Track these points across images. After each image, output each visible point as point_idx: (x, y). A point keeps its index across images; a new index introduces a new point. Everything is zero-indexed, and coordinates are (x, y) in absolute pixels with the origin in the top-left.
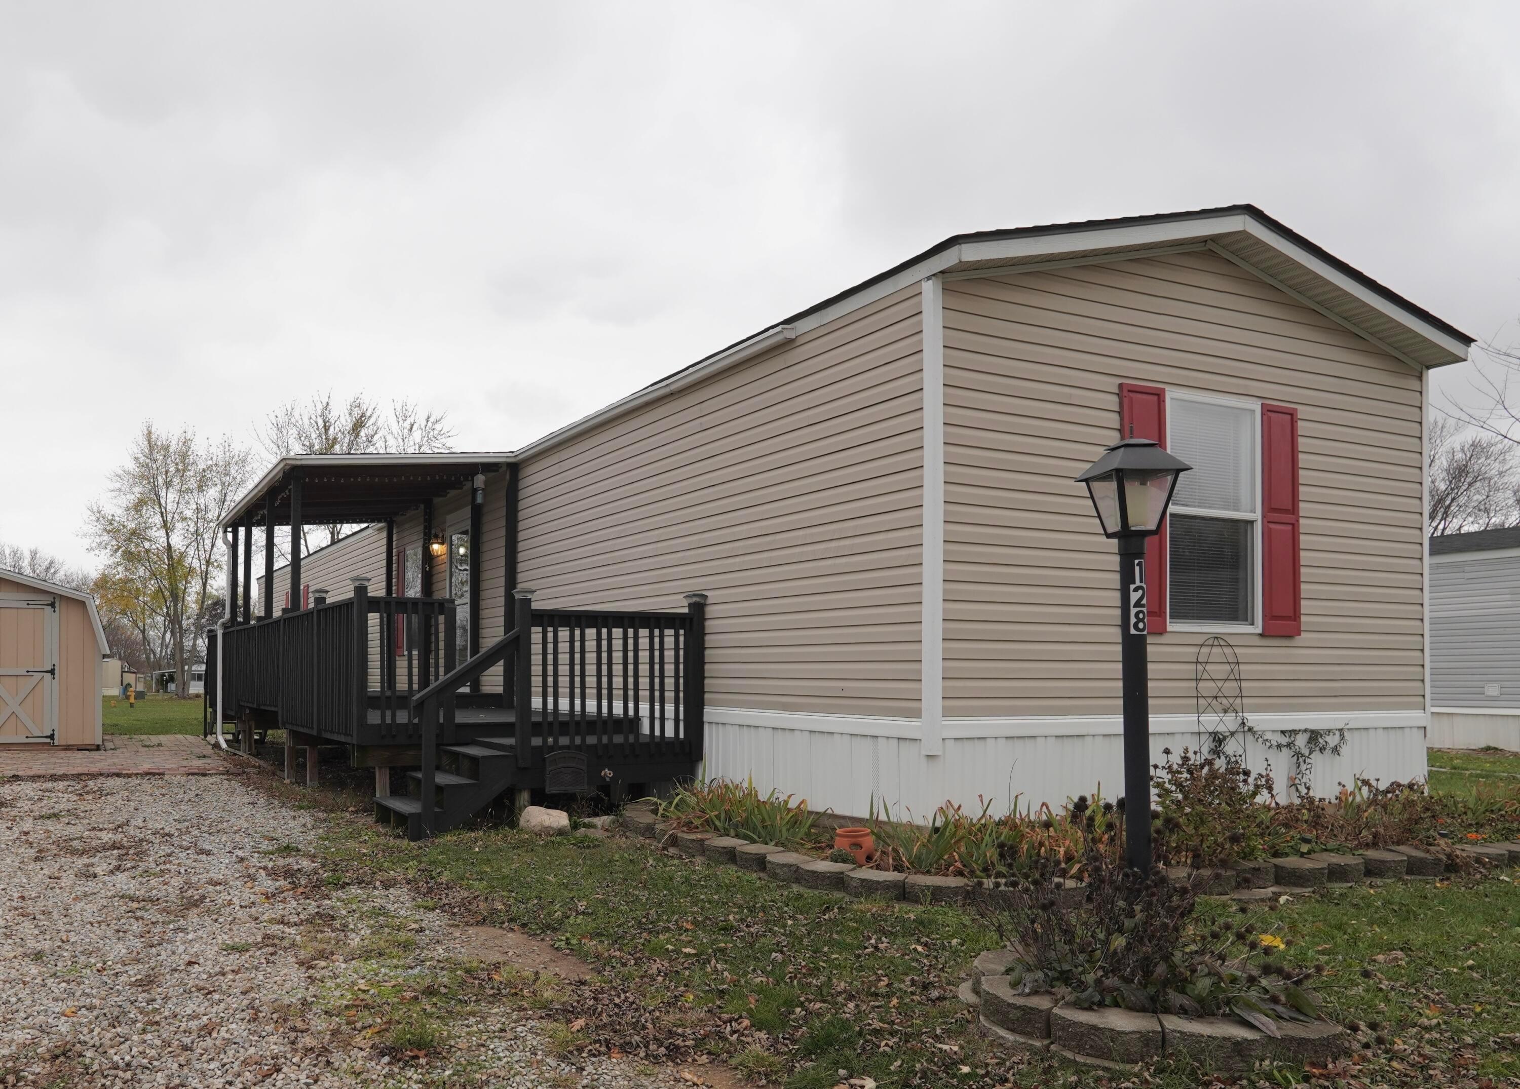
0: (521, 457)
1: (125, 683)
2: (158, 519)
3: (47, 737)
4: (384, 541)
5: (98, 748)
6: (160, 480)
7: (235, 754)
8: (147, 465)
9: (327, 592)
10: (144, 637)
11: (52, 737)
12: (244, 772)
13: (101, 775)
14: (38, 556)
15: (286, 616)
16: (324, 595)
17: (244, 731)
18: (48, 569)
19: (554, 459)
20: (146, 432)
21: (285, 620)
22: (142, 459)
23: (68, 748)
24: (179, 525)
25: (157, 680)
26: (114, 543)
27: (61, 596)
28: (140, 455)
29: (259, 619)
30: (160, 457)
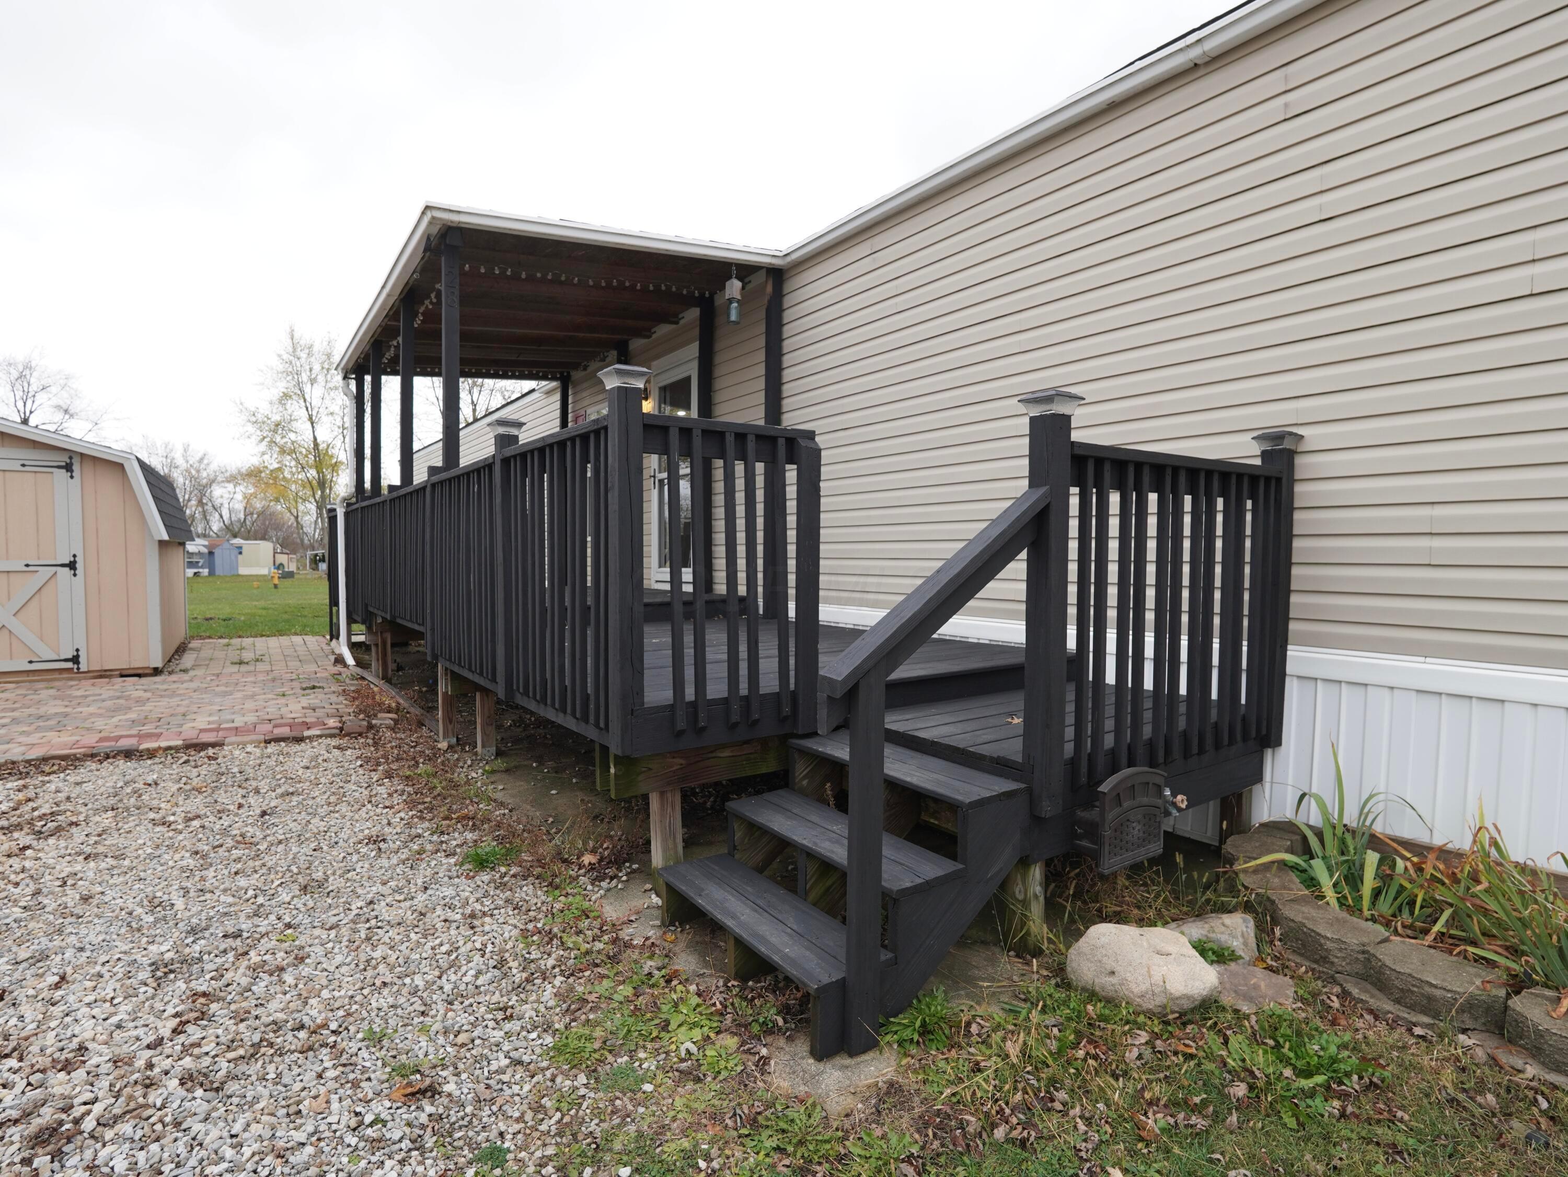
0: (794, 256)
1: (277, 563)
2: (303, 414)
3: (66, 660)
4: (558, 405)
5: (156, 672)
6: (304, 377)
7: (363, 678)
8: (291, 363)
9: (520, 425)
10: (298, 523)
11: (75, 659)
12: (370, 727)
13: (93, 756)
14: (190, 448)
15: (435, 479)
16: (514, 431)
17: (377, 645)
18: (201, 460)
19: (864, 249)
20: (289, 330)
21: (433, 485)
22: (286, 357)
23: (104, 674)
24: (325, 419)
25: (311, 559)
26: (258, 433)
27: (82, 455)
28: (283, 353)
29: (391, 488)
30: (303, 355)
